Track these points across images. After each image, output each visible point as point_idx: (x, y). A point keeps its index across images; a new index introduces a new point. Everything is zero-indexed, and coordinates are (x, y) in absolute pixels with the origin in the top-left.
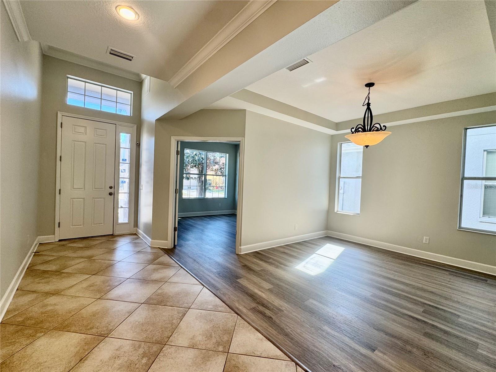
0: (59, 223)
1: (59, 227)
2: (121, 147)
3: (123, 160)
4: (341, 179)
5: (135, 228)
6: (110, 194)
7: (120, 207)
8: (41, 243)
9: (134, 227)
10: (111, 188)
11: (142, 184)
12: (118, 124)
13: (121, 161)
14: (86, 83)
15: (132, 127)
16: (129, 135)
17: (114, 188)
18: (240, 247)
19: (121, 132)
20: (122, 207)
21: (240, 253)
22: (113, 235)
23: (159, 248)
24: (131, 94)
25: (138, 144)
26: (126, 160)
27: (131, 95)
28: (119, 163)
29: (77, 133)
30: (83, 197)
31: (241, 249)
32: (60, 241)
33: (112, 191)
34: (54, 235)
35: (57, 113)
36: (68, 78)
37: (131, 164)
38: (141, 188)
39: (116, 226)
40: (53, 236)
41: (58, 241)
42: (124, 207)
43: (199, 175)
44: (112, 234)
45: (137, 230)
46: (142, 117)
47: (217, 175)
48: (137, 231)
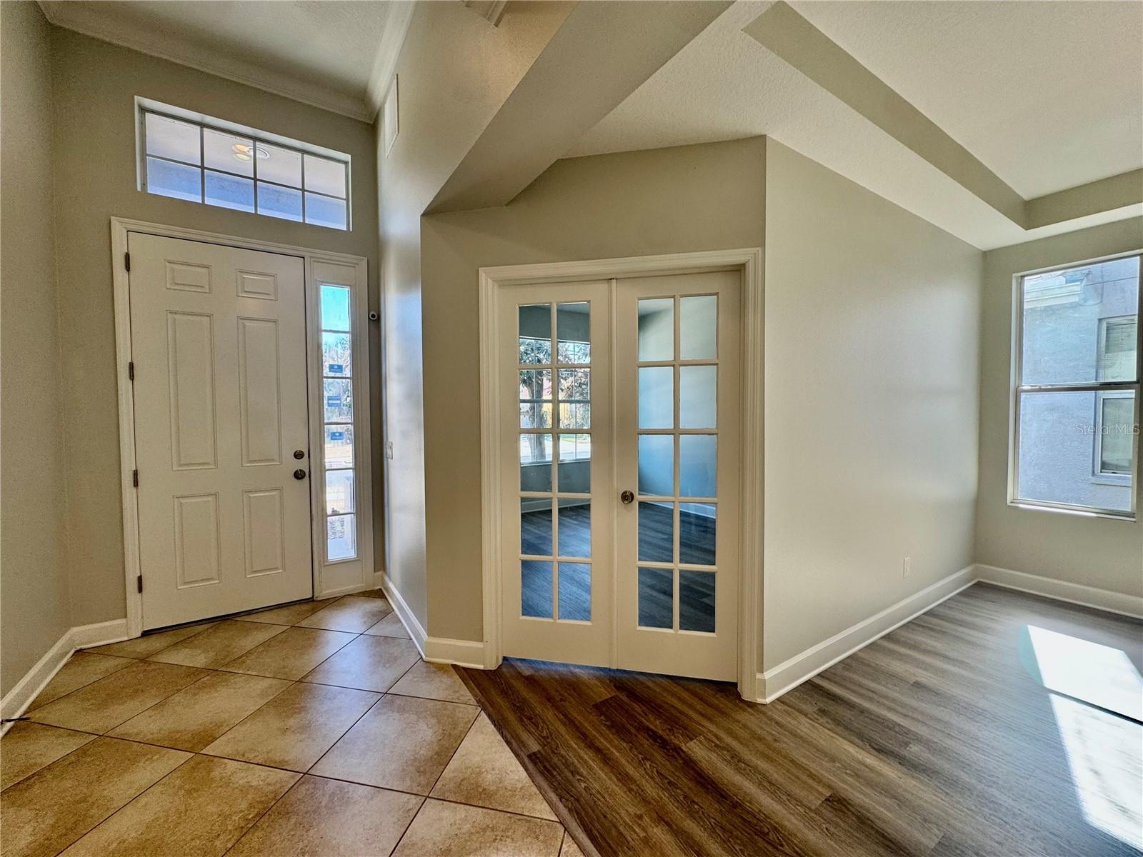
0: (140, 579)
1: (140, 590)
2: (323, 328)
3: (331, 367)
4: (1023, 396)
5: (376, 574)
6: (299, 475)
7: (329, 511)
8: (81, 650)
9: (375, 572)
10: (298, 455)
11: (390, 440)
12: (311, 257)
13: (326, 372)
14: (205, 130)
15: (354, 265)
16: (346, 290)
17: (309, 457)
18: (758, 676)
19: (323, 282)
20: (335, 513)
21: (760, 701)
22: (313, 601)
23: (455, 667)
24: (346, 163)
25: (373, 316)
26: (340, 368)
27: (347, 167)
28: (320, 377)
29: (181, 288)
30: (213, 492)
31: (763, 682)
32: (146, 634)
33: (302, 465)
34: (126, 616)
35: (110, 220)
36: (143, 110)
37: (355, 378)
38: (389, 452)
39: (320, 573)
40: (123, 621)
41: (140, 635)
42: (341, 512)
43: (532, 404)
44: (311, 596)
45: (383, 578)
46: (381, 231)
47: (571, 402)
48: (383, 582)
